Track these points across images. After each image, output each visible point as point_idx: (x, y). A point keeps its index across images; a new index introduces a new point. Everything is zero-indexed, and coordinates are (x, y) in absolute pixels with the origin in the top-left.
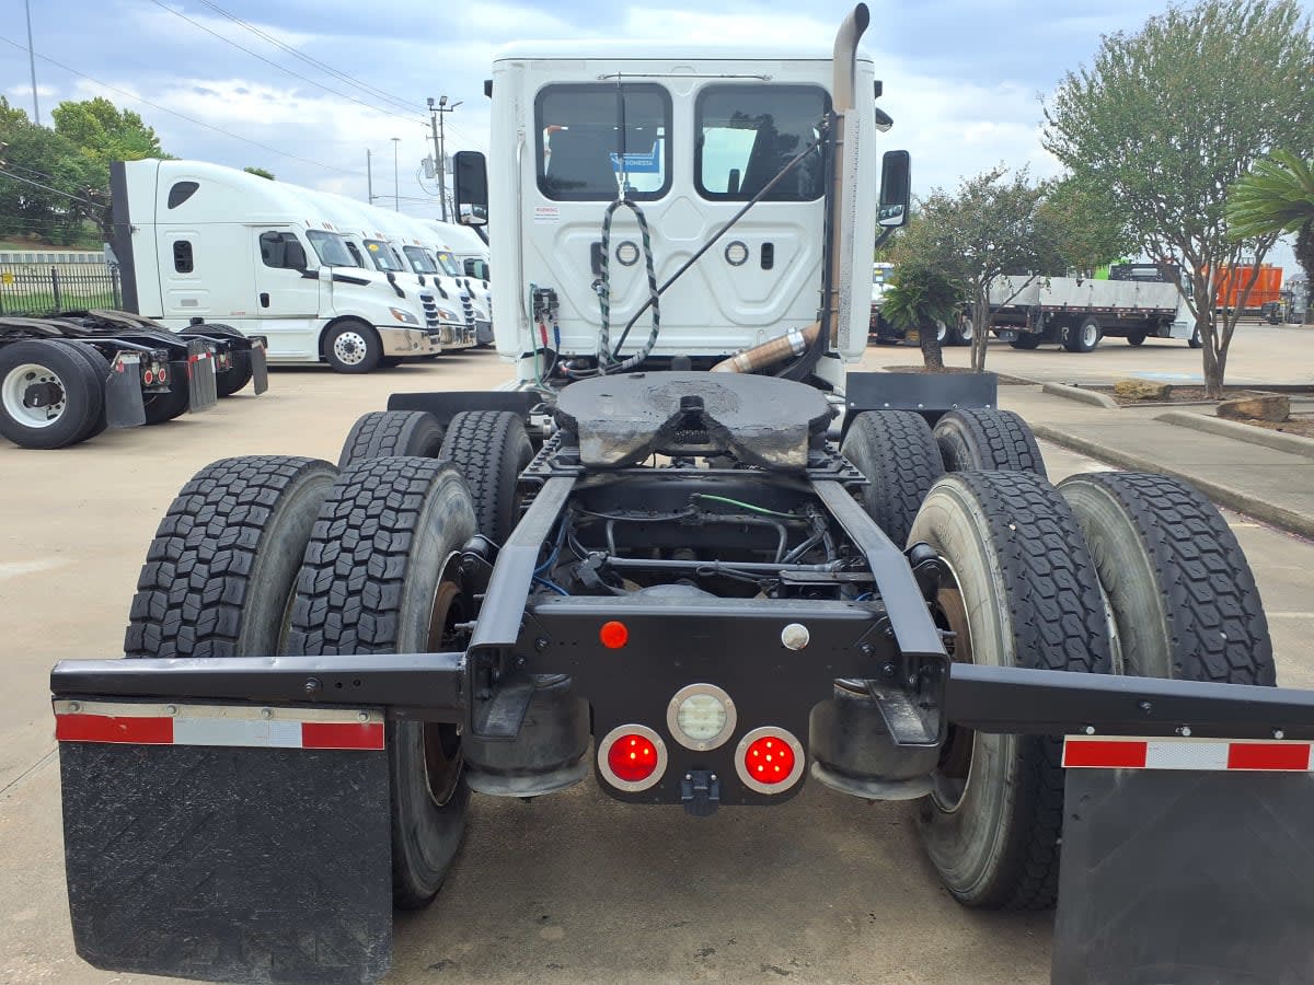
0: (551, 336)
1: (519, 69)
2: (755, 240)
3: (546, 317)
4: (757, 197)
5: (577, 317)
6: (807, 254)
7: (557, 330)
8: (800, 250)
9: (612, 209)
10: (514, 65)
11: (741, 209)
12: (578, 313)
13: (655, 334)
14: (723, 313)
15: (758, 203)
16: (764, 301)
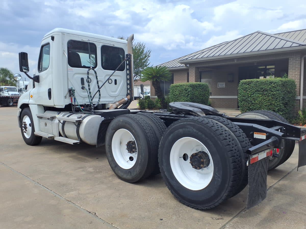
0: (73, 100)
1: (63, 35)
2: (113, 78)
3: (72, 95)
4: (116, 70)
5: (78, 95)
6: (122, 82)
7: (75, 99)
8: (121, 81)
9: (89, 70)
10: (62, 34)
11: (113, 72)
12: (78, 94)
13: (100, 98)
14: (108, 94)
16: (115, 92)
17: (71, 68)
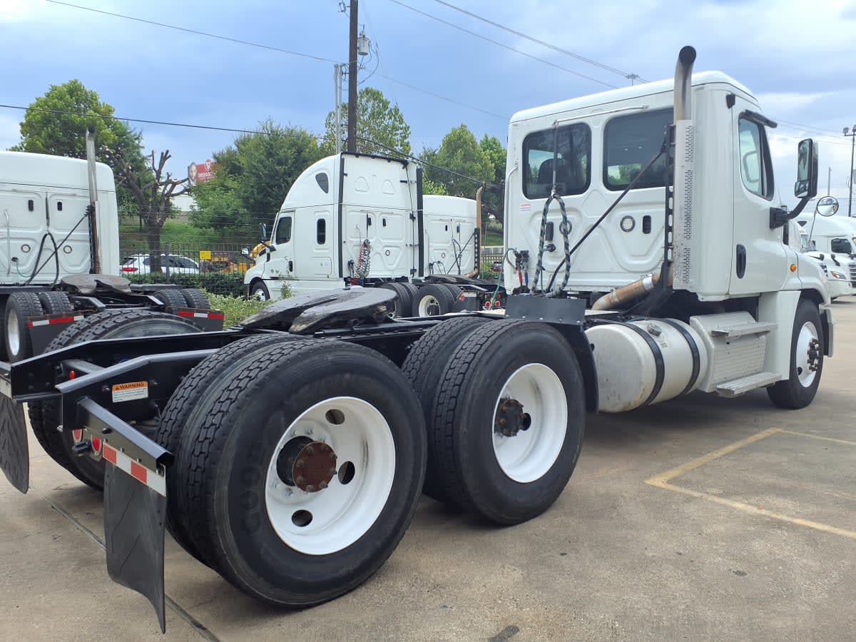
1: (516, 127)
2: (638, 214)
3: (522, 267)
7: (526, 275)
9: (548, 203)
13: (566, 277)
14: (620, 265)
15: (631, 191)
16: (646, 255)
17: (526, 201)
